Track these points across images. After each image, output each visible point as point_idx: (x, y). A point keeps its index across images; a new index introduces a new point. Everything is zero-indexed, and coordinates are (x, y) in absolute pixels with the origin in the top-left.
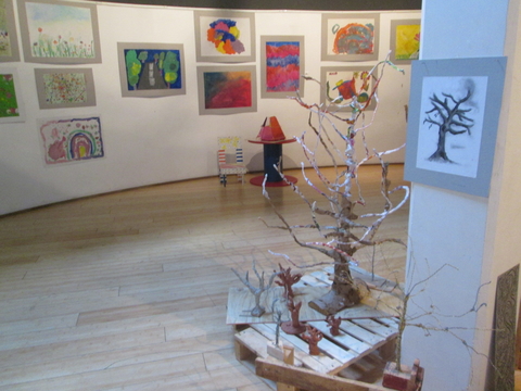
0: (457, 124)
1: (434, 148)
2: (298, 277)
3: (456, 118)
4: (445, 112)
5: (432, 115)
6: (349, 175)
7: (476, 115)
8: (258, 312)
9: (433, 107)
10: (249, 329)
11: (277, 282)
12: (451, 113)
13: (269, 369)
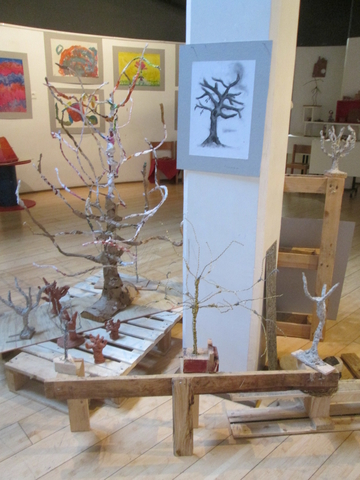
0: (229, 108)
1: (206, 134)
2: (65, 289)
3: (226, 102)
4: (216, 97)
5: (203, 101)
6: (112, 175)
7: (246, 98)
8: (28, 334)
9: (204, 92)
10: (21, 354)
11: (45, 298)
12: (222, 97)
13: (62, 388)
